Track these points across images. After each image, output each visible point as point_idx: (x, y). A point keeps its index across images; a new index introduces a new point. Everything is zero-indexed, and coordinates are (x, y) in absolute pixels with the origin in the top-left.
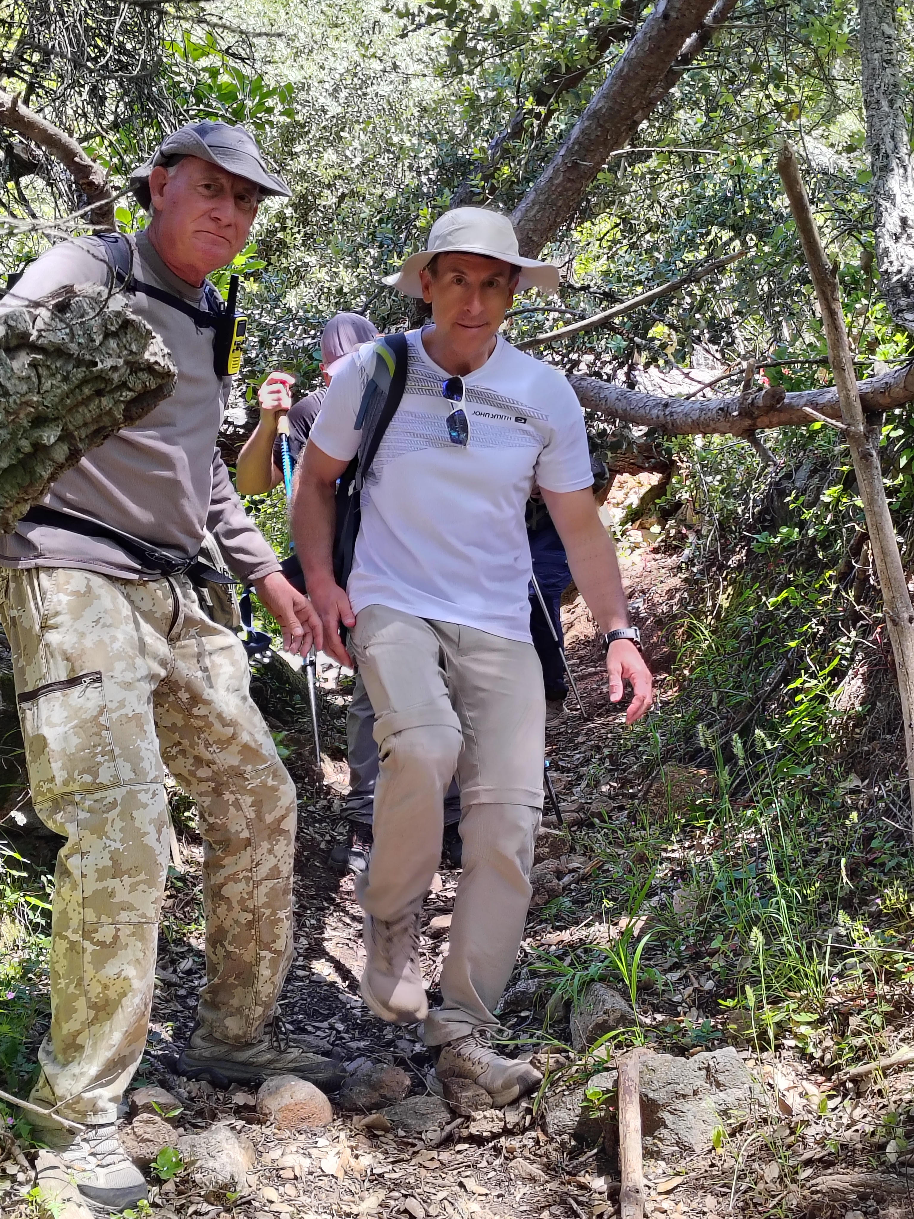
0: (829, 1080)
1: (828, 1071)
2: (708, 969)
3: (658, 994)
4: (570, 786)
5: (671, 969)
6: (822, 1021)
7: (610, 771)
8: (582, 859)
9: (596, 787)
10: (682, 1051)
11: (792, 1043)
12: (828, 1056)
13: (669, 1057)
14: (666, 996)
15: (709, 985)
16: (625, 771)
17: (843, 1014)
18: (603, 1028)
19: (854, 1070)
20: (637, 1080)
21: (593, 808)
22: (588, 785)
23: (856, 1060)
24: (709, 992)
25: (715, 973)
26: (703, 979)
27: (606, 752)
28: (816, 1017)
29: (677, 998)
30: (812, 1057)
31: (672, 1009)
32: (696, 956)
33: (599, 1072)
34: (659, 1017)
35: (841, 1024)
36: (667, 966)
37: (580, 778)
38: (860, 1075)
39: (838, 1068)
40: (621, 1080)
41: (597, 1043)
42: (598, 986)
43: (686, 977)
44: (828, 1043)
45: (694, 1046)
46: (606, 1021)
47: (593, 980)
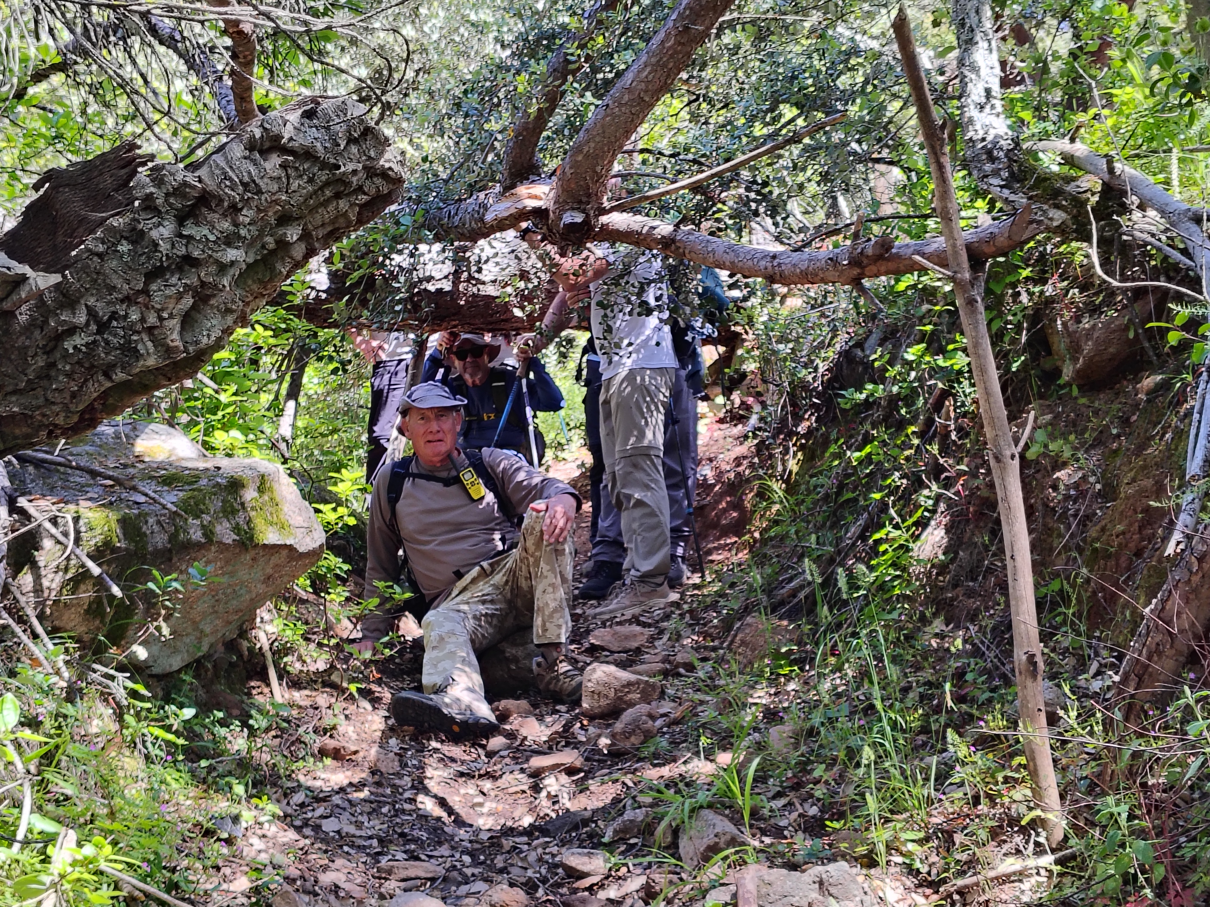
0: (937, 892)
1: (935, 885)
2: (812, 796)
3: (765, 820)
4: (652, 639)
5: (774, 798)
6: (927, 839)
7: (691, 625)
8: (672, 704)
9: (677, 640)
10: (793, 867)
11: (899, 859)
12: (934, 871)
13: (784, 871)
14: (773, 821)
15: (813, 811)
16: (705, 625)
17: (947, 832)
18: (714, 849)
19: (960, 882)
20: (755, 893)
21: (679, 658)
22: (669, 639)
23: (961, 873)
24: (814, 817)
25: (819, 800)
26: (806, 806)
27: (686, 607)
28: (922, 835)
29: (783, 823)
30: (918, 872)
31: (778, 833)
32: (797, 786)
33: (714, 887)
34: (767, 840)
35: (946, 841)
36: (770, 794)
37: (661, 632)
38: (966, 887)
39: (944, 881)
40: (740, 892)
41: (713, 861)
42: (705, 812)
43: (790, 804)
44: (934, 858)
45: (806, 863)
46: (717, 844)
47: (701, 807)
